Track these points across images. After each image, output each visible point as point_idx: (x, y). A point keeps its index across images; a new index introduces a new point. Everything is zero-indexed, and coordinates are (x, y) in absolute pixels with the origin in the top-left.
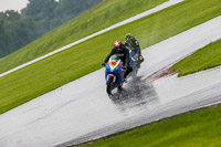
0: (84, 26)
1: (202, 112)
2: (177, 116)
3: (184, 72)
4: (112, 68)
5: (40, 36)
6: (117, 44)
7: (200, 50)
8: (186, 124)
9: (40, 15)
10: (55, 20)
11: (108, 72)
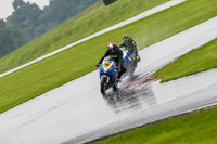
0: (69, 33)
1: (184, 117)
2: (160, 121)
3: (166, 78)
4: (106, 69)
5: (25, 43)
6: (111, 46)
7: (182, 57)
8: (169, 129)
9: (25, 22)
10: (40, 28)
11: (102, 73)
